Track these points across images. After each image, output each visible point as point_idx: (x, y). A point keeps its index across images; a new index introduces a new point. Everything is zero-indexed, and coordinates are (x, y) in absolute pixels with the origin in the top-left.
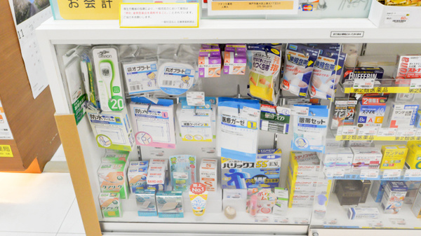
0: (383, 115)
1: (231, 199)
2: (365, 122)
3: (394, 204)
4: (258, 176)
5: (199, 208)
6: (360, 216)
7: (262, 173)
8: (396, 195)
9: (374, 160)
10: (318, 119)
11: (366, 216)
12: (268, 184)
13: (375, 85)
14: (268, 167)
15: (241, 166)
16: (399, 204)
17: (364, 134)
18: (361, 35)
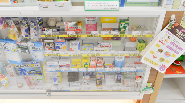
0: (66, 46)
1: (20, 80)
2: (59, 49)
3: (86, 81)
4: (32, 70)
5: (4, 84)
6: (72, 86)
7: (33, 69)
8: (85, 77)
9: (67, 64)
10: (38, 48)
11: (74, 86)
12: (37, 74)
13: (53, 34)
14: (35, 67)
15: (23, 67)
16: (88, 81)
17: (56, 54)
18: (33, 13)
